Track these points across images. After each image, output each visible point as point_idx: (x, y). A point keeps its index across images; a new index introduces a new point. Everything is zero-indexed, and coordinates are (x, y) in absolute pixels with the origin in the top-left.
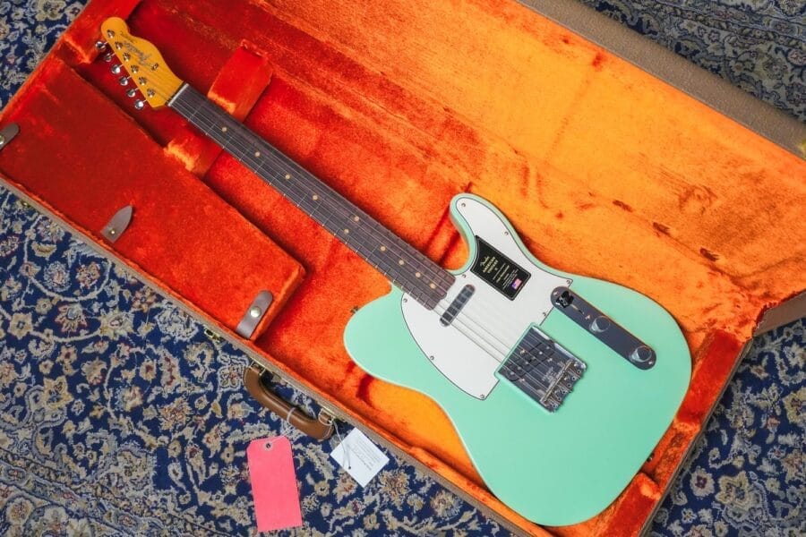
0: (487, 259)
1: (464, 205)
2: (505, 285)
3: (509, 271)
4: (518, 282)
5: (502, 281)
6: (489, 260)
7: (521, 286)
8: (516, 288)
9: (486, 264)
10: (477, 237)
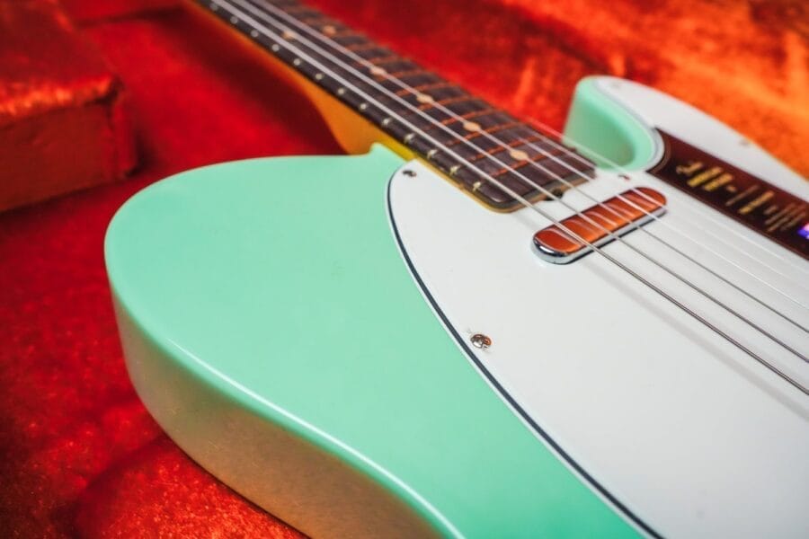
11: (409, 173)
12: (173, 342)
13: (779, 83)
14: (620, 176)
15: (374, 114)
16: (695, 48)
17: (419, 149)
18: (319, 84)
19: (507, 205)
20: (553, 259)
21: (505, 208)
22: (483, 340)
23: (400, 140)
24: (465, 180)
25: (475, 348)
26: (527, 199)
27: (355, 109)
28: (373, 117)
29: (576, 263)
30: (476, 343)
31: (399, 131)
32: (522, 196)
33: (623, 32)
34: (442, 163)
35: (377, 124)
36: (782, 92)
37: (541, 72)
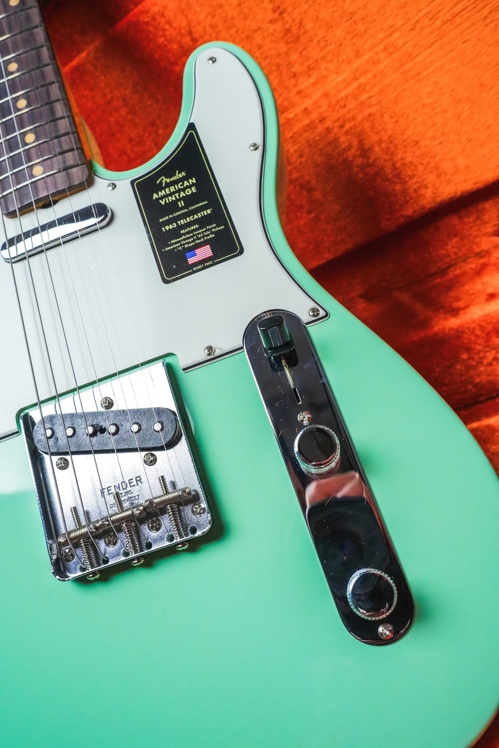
0: (178, 176)
1: (213, 60)
2: (175, 244)
3: (203, 222)
4: (205, 252)
5: (175, 233)
6: (182, 180)
7: (204, 264)
8: (191, 261)
9: (168, 185)
10: (191, 126)
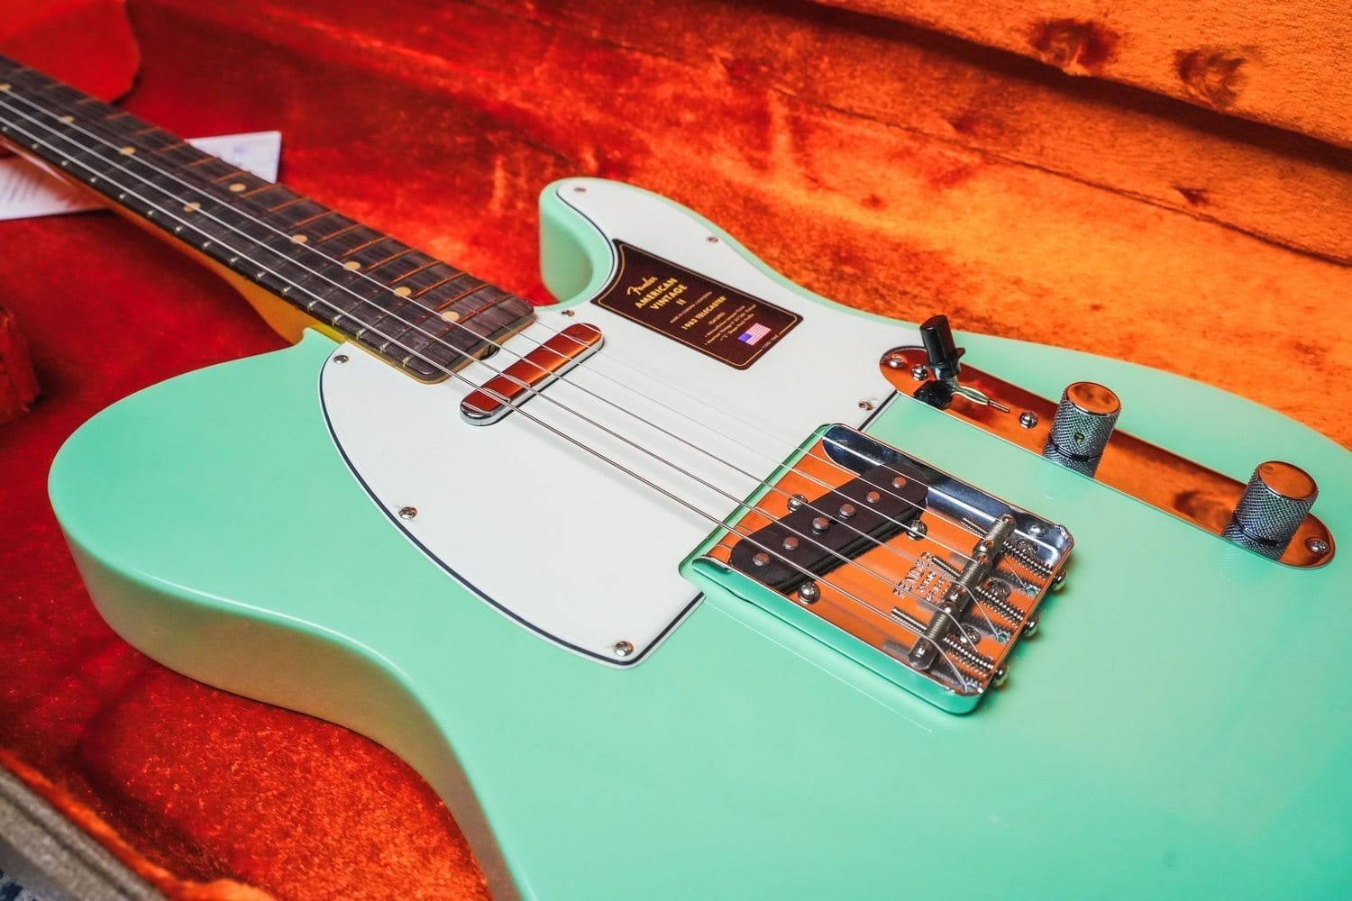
11: (342, 358)
12: (147, 575)
13: (757, 155)
14: (563, 313)
15: (297, 297)
16: (674, 123)
17: (347, 329)
18: (234, 268)
19: (435, 376)
20: (479, 422)
21: (435, 378)
22: (410, 511)
23: (328, 322)
24: (394, 356)
25: (405, 521)
26: (450, 369)
27: (278, 293)
28: (297, 301)
29: (502, 421)
30: (404, 516)
31: (326, 313)
32: (446, 366)
33: (592, 115)
34: (371, 343)
35: (303, 308)
36: (762, 167)
37: (513, 172)
